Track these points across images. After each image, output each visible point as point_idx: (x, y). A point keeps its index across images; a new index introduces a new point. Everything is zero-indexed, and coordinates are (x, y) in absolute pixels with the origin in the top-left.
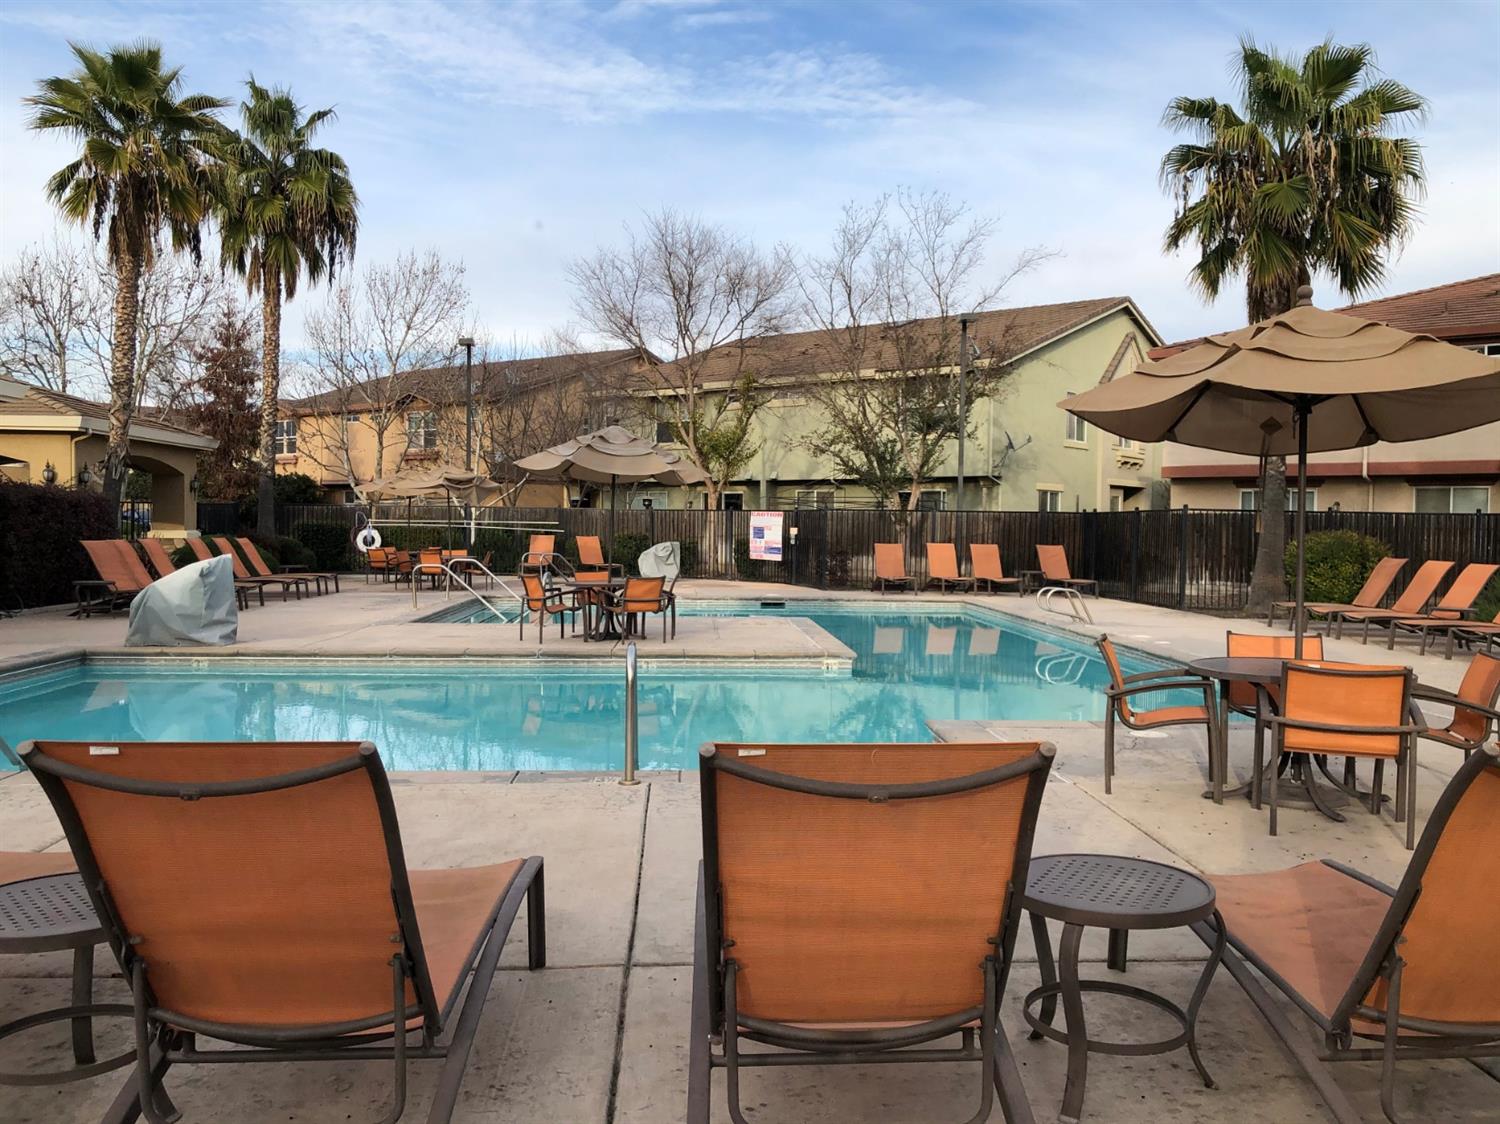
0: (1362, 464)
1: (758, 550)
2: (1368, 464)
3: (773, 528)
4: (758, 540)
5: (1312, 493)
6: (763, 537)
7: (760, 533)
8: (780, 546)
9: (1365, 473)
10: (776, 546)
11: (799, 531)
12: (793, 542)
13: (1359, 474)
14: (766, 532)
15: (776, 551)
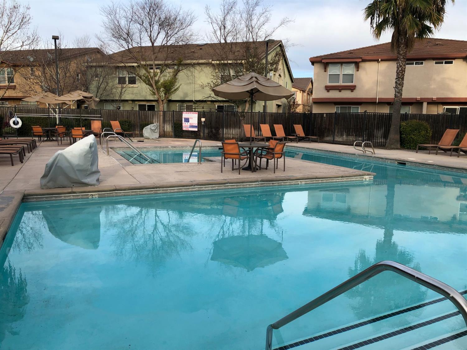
0: (376, 98)
1: (186, 126)
2: (378, 98)
3: (193, 118)
4: (186, 123)
5: (358, 107)
6: (189, 122)
7: (187, 120)
8: (197, 125)
9: (377, 101)
10: (195, 125)
11: (205, 119)
12: (203, 124)
13: (375, 101)
14: (190, 120)
15: (195, 127)
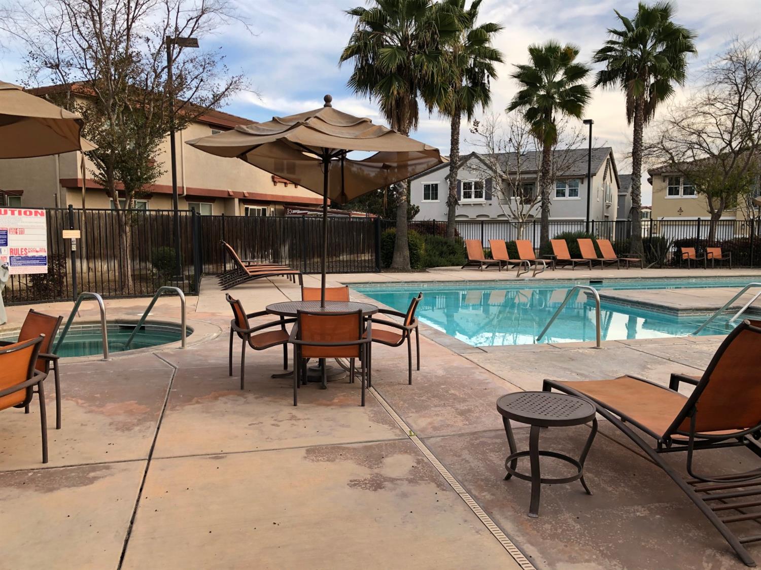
3: (26, 231)
6: (6, 244)
8: (45, 254)
10: (37, 254)
14: (10, 237)
15: (38, 262)
